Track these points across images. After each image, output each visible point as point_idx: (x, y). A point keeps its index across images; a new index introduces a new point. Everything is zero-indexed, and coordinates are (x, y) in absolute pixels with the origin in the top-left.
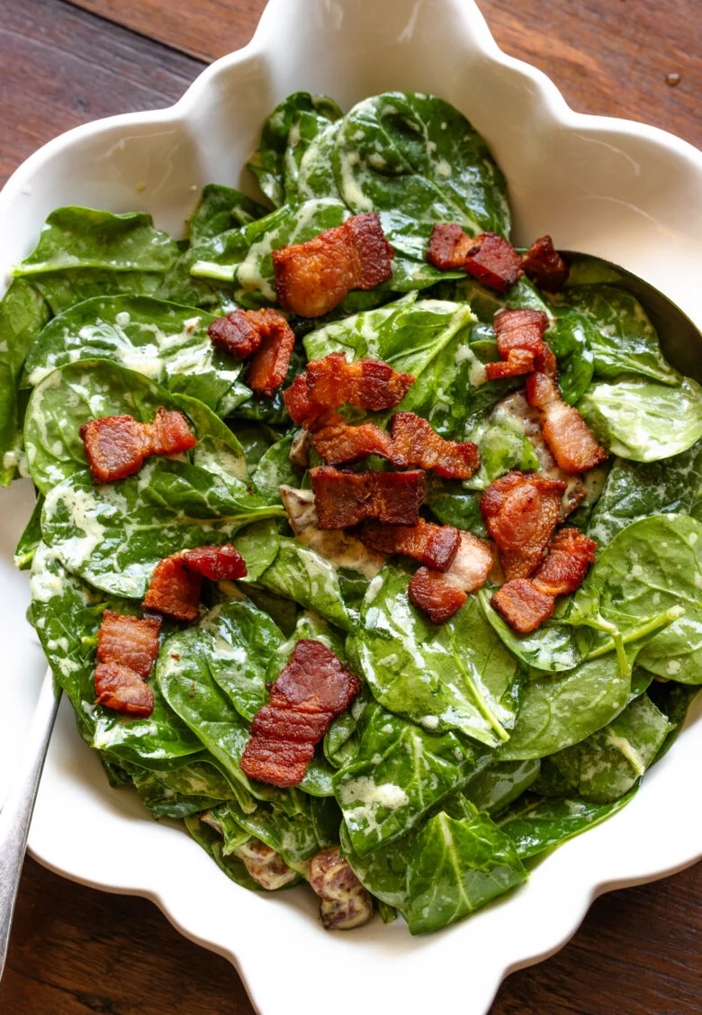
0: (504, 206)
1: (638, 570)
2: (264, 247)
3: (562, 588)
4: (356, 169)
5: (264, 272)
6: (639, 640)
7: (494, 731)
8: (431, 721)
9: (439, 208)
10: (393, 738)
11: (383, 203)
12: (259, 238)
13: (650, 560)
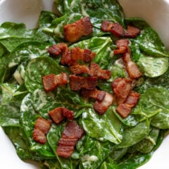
0: (122, 15)
1: (150, 100)
2: (61, 25)
3: (132, 106)
4: (85, 7)
5: (61, 31)
6: (151, 117)
7: (117, 140)
8: (102, 139)
9: (106, 16)
10: (93, 144)
11: (92, 16)
12: (60, 23)
13: (153, 98)
